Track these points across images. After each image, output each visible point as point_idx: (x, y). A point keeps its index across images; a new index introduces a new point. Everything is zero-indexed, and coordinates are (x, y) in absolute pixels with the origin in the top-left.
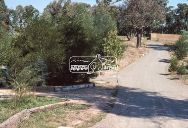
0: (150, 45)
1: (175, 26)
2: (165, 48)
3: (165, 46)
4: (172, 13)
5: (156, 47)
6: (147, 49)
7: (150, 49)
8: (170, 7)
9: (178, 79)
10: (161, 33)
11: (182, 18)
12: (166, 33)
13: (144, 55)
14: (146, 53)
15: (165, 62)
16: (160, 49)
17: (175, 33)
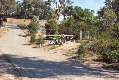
0: (8, 26)
1: (21, 14)
2: (19, 28)
3: (18, 26)
4: (19, 5)
5: (12, 27)
6: (7, 28)
7: (9, 28)
8: (18, 1)
9: (39, 47)
10: (12, 18)
11: (25, 9)
12: (16, 18)
13: (6, 32)
14: (8, 31)
15: (23, 36)
16: (16, 28)
17: (21, 18)
